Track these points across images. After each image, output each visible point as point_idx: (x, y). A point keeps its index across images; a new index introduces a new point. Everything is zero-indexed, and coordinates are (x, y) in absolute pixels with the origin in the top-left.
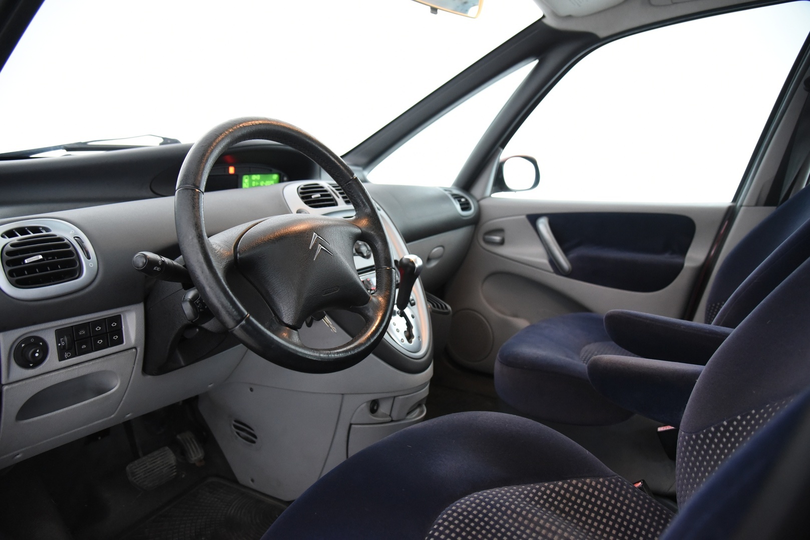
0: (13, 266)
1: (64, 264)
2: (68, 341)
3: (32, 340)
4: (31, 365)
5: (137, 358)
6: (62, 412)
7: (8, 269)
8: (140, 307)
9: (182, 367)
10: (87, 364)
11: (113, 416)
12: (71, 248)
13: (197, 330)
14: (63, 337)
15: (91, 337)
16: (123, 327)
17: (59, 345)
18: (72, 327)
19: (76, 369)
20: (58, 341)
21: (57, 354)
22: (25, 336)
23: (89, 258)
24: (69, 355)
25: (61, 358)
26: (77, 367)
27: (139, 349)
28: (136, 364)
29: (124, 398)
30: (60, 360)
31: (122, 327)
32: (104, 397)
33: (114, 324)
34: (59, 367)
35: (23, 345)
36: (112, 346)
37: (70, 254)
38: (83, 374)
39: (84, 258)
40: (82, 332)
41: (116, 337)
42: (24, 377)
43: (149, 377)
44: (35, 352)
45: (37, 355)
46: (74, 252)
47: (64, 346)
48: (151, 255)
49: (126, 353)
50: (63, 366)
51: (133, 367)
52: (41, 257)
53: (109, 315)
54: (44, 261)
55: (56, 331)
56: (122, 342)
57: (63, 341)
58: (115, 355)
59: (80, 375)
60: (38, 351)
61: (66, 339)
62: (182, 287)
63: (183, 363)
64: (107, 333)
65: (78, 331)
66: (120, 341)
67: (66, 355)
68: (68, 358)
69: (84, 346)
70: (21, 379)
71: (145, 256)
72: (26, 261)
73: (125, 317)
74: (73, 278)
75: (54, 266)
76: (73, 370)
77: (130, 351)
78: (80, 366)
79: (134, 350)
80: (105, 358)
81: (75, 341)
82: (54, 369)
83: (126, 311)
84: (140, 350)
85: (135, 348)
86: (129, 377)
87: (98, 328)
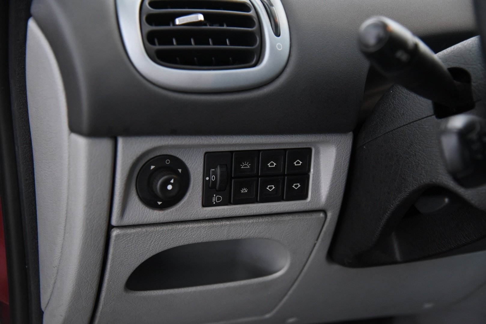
0: (157, 25)
1: (237, 38)
2: (221, 176)
3: (168, 162)
4: (159, 203)
5: (324, 229)
6: (195, 292)
7: (148, 28)
8: (347, 140)
9: (396, 263)
10: (244, 221)
11: (268, 316)
12: (252, 13)
13: (447, 200)
14: (215, 167)
15: (258, 176)
16: (312, 170)
17: (207, 179)
18: (232, 152)
19: (227, 225)
20: (206, 173)
21: (201, 194)
22: (158, 153)
23: (277, 33)
24: (219, 199)
25: (207, 203)
26: (228, 223)
27: (329, 215)
28: (320, 240)
29: (290, 292)
30: (203, 206)
31: (309, 170)
32: (260, 284)
33: (298, 163)
34: (201, 217)
35: (152, 167)
36: (288, 199)
37: (248, 21)
38: (235, 237)
39: (269, 31)
40: (246, 166)
41: (296, 186)
42: (146, 221)
43: (336, 268)
44: (167, 182)
45: (170, 187)
46: (256, 20)
47: (214, 183)
48: (395, 27)
49: (308, 217)
50: (207, 216)
51: (315, 244)
52: (201, 17)
53: (292, 143)
54: (206, 25)
55: (206, 153)
56: (305, 197)
57: (215, 173)
58: (290, 217)
59: (230, 238)
60: (172, 181)
61: (218, 170)
62: (431, 112)
63: (398, 256)
64: (284, 175)
65: (238, 163)
66: (302, 195)
67: (214, 199)
68: (217, 205)
69: (244, 190)
70: (140, 223)
71: (384, 26)
72: (178, 21)
73: (318, 153)
74: (248, 65)
75: (219, 38)
76: (221, 226)
77: (315, 216)
78: (233, 222)
79: (322, 215)
80: (274, 218)
81: (232, 178)
82: (192, 218)
83: (323, 142)
84: (332, 216)
85: (324, 212)
86: (305, 260)
87: (272, 164)
